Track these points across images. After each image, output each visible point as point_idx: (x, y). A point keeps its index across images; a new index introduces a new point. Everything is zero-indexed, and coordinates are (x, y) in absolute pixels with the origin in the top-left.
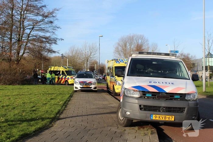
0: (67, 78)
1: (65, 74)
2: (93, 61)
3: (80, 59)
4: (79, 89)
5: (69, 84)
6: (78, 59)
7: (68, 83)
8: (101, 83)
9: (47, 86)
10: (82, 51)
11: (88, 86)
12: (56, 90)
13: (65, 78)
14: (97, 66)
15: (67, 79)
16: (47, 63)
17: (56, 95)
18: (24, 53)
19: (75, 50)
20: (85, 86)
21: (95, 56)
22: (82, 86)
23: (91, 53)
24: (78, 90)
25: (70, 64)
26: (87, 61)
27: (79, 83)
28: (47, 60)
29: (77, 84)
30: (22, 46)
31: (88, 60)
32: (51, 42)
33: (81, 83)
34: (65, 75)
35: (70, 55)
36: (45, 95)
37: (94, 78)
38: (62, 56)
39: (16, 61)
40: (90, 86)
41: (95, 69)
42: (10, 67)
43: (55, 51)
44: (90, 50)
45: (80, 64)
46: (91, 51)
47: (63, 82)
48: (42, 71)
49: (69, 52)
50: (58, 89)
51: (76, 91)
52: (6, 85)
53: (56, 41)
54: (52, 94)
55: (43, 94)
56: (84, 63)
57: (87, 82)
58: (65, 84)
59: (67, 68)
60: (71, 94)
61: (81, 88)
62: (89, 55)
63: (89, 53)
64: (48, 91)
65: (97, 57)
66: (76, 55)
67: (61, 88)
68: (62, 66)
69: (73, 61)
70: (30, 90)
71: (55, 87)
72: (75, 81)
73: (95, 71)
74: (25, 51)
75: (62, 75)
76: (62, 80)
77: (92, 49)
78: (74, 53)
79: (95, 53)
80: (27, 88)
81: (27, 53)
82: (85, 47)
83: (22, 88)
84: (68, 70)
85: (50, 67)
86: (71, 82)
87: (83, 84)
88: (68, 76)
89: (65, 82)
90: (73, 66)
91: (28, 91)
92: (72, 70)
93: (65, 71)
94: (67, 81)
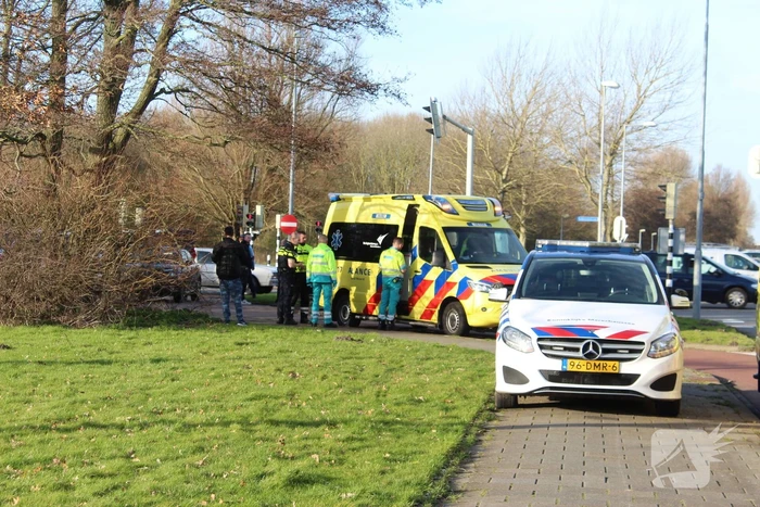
0: (450, 285)
1: (441, 250)
2: (654, 155)
3: (559, 137)
4: (537, 382)
5: (467, 331)
6: (546, 140)
7: (463, 316)
8: (714, 325)
10: (574, 81)
11: (610, 367)
12: (360, 383)
13: (442, 283)
14: (684, 191)
15: (453, 293)
17: (343, 432)
18: (151, 95)
19: (525, 72)
20: (583, 366)
21: (669, 115)
22: (556, 365)
23: (641, 98)
24: (531, 394)
25: (491, 175)
26: (613, 153)
27: (535, 337)
29: (522, 344)
30: (138, 45)
31: (617, 143)
32: (343, 16)
33: (549, 338)
34: (443, 262)
35: (495, 106)
36: (262, 430)
37: (660, 301)
38: (429, 115)
39: (93, 151)
40: (626, 368)
41: (670, 216)
42: (52, 193)
43: (373, 79)
44: (634, 76)
45: (557, 172)
46: (644, 81)
47: (427, 314)
48: (290, 219)
49: (489, 89)
50: (381, 370)
51: (511, 402)
52: (21, 320)
53: (382, 8)
54: (317, 425)
55: (245, 423)
56: (590, 170)
57: (602, 334)
58: (440, 330)
59: (459, 207)
60: (468, 428)
61: (551, 376)
62: (629, 111)
63: (625, 96)
64: (293, 395)
65: (686, 124)
66: (532, 107)
67: (404, 363)
68: (421, 196)
69: (510, 155)
70: (165, 382)
71: (361, 349)
72: (508, 320)
73: (671, 230)
74: (158, 76)
75: (424, 262)
76: (418, 292)
77: (654, 69)
78: (522, 97)
79: (675, 99)
80: (152, 357)
81: (173, 95)
82: (602, 52)
83: (113, 356)
84: (464, 225)
85: (338, 199)
86: (484, 309)
87: (566, 349)
88: (462, 267)
89: (439, 308)
90: (513, 188)
91: (147, 392)
92: (494, 225)
93: (446, 230)
94: (458, 306)
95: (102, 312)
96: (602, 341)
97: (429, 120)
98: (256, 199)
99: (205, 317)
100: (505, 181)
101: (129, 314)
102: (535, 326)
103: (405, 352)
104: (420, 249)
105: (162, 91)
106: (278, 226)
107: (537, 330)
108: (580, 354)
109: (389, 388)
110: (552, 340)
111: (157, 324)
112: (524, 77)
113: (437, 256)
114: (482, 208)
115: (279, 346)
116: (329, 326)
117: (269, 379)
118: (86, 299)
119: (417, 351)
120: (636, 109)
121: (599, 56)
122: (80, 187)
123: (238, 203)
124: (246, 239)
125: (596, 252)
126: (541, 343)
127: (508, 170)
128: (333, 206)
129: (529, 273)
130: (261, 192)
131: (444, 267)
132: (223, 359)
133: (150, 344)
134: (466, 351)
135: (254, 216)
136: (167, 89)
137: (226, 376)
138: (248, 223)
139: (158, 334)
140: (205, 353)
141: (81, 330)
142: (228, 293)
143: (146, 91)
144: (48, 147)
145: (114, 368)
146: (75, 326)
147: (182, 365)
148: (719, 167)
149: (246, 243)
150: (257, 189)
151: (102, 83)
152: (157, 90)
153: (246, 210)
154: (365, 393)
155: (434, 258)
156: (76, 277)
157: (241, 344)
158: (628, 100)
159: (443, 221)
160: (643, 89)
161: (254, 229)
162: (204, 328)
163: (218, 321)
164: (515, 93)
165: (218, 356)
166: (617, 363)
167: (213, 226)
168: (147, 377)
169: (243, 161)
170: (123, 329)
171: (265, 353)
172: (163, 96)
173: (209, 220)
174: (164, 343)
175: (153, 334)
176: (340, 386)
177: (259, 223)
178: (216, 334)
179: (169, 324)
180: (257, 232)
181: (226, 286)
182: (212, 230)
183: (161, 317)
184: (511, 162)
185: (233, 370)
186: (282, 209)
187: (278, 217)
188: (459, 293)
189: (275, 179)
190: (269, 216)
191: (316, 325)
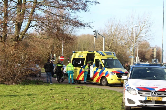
0: (104, 73)
3: (122, 39)
4: (138, 103)
5: (108, 85)
6: (119, 39)
7: (107, 81)
9: (69, 87)
10: (126, 26)
11: (159, 99)
13: (101, 73)
15: (104, 75)
16: (70, 45)
18: (29, 27)
19: (114, 24)
20: (151, 99)
21: (147, 34)
22: (143, 99)
24: (136, 107)
27: (137, 90)
28: (69, 39)
29: (133, 92)
31: (136, 40)
32: (77, 7)
33: (142, 90)
34: (101, 67)
35: (107, 32)
38: (95, 33)
39: (14, 40)
40: (164, 99)
41: (155, 56)
43: (83, 23)
44: (140, 25)
45: (122, 47)
46: (142, 26)
47: (98, 80)
48: (62, 57)
49: (106, 28)
50: (90, 97)
53: (86, 5)
56: (130, 46)
57: (157, 89)
58: (101, 84)
59: (105, 54)
61: (141, 101)
62: (138, 33)
63: (138, 29)
64: (67, 107)
65: (151, 36)
66: (116, 32)
67: (95, 95)
68: (95, 51)
69: (111, 43)
70: (31, 102)
71: (83, 91)
72: (128, 85)
73: (155, 60)
74: (30, 22)
75: (96, 68)
76: (95, 75)
77: (144, 23)
78: (114, 30)
79: (149, 30)
80: (28, 94)
81: (34, 27)
82: (132, 19)
83: (18, 93)
84: (107, 58)
85: (75, 52)
86: (112, 79)
87: (146, 94)
88: (106, 69)
89: (100, 79)
90: (112, 50)
91: (25, 106)
92: (114, 58)
93: (102, 59)
94: (105, 79)
95: (16, 81)
96: (157, 91)
97: (95, 34)
98: (54, 53)
99: (42, 81)
100: (110, 49)
101: (23, 81)
102: (136, 87)
103: (94, 91)
104: (96, 64)
105: (32, 26)
106: (59, 59)
107: (137, 88)
108: (150, 95)
109: (93, 103)
110: (142, 91)
111: (30, 84)
112: (114, 26)
113: (100, 66)
114: (111, 54)
115: (61, 90)
116: (73, 83)
117: (60, 101)
118: (12, 78)
119: (97, 91)
120: (140, 32)
121: (131, 20)
122: (11, 50)
123: (50, 54)
124: (52, 62)
125: (151, 66)
126: (139, 92)
127: (111, 46)
128: (74, 54)
129: (133, 72)
130: (55, 51)
131: (102, 69)
132: (47, 94)
133: (28, 89)
134: (110, 91)
135: (54, 57)
136: (33, 26)
137: (48, 100)
138: (52, 58)
139: (30, 86)
140: (42, 92)
141: (10, 86)
142: (48, 76)
143: (28, 26)
144: (3, 40)
145: (17, 98)
146: (9, 85)
147: (36, 96)
148: (156, 46)
149: (52, 63)
150: (54, 51)
151: (17, 24)
152: (30, 26)
153: (52, 55)
154: (88, 106)
155: (99, 67)
156: (9, 72)
157: (51, 89)
158: (138, 30)
159: (101, 58)
160: (142, 28)
161: (53, 60)
162: (42, 85)
163: (45, 83)
164: (112, 29)
165: (45, 93)
166: (161, 98)
167: (44, 59)
168: (26, 101)
169: (51, 44)
170: (21, 85)
171: (58, 92)
172: (32, 27)
173: (43, 58)
174: (31, 89)
175: (29, 86)
176: (80, 103)
177: (55, 58)
178: (45, 86)
179: (33, 84)
180: (54, 60)
181: (48, 74)
182: (44, 60)
183: (31, 82)
184: (111, 44)
185: (50, 98)
186: (60, 55)
187: (59, 57)
188: (105, 75)
189: (58, 48)
190: (57, 57)
191: (70, 83)
